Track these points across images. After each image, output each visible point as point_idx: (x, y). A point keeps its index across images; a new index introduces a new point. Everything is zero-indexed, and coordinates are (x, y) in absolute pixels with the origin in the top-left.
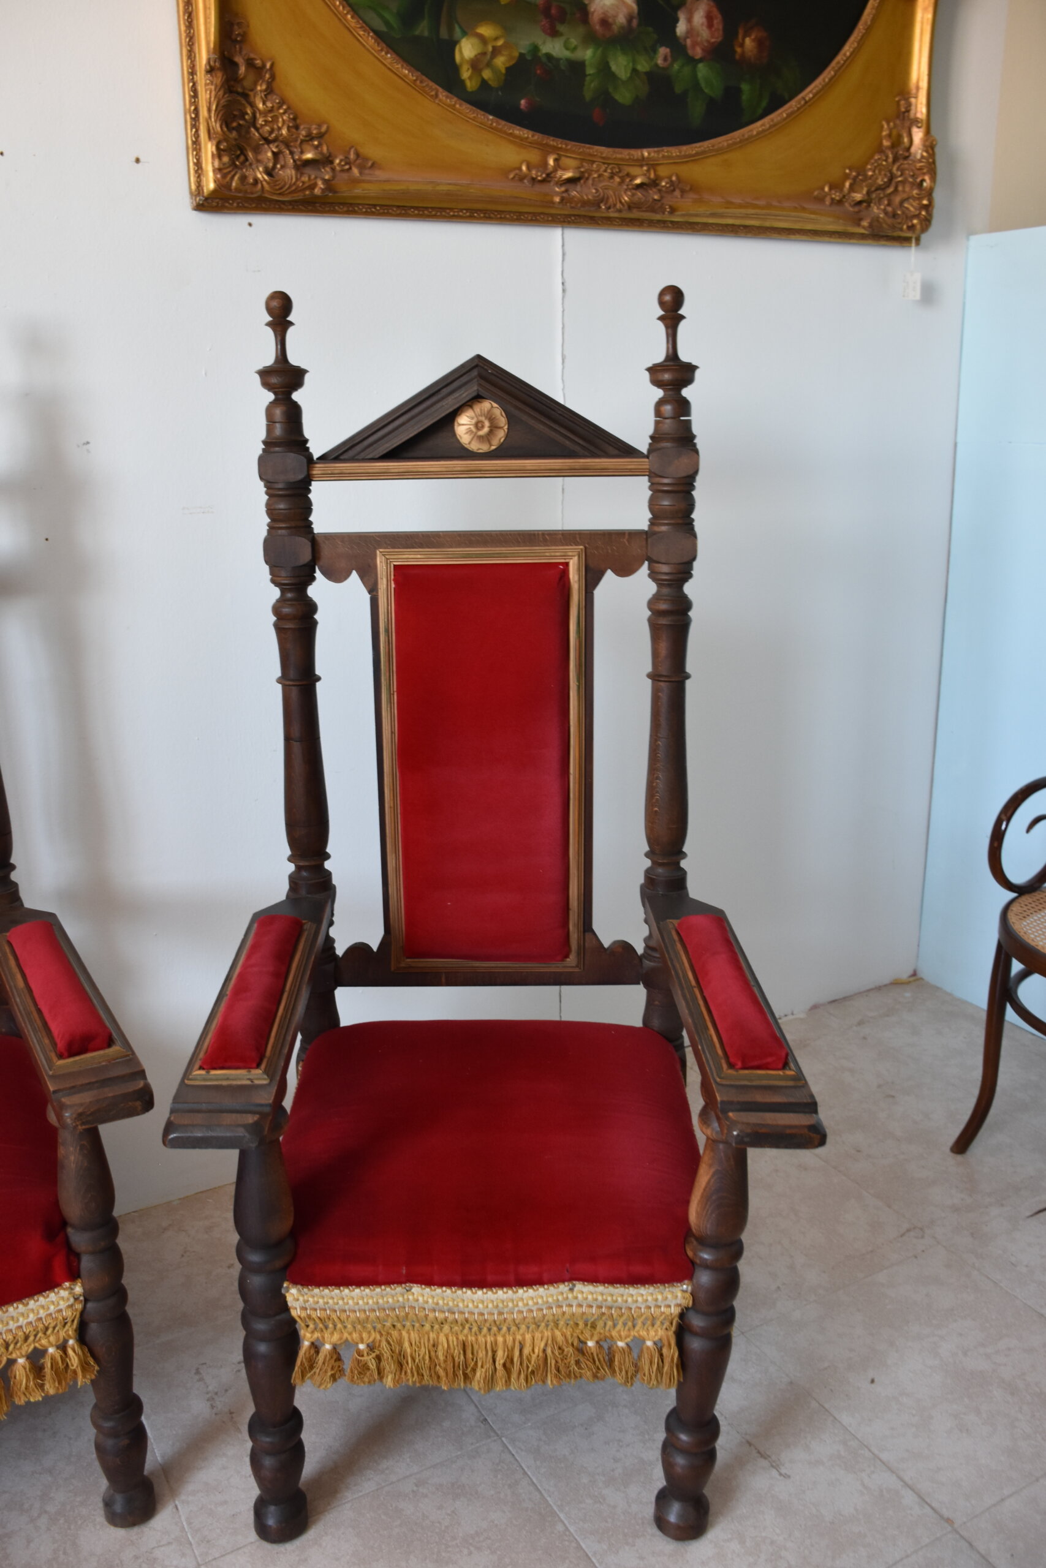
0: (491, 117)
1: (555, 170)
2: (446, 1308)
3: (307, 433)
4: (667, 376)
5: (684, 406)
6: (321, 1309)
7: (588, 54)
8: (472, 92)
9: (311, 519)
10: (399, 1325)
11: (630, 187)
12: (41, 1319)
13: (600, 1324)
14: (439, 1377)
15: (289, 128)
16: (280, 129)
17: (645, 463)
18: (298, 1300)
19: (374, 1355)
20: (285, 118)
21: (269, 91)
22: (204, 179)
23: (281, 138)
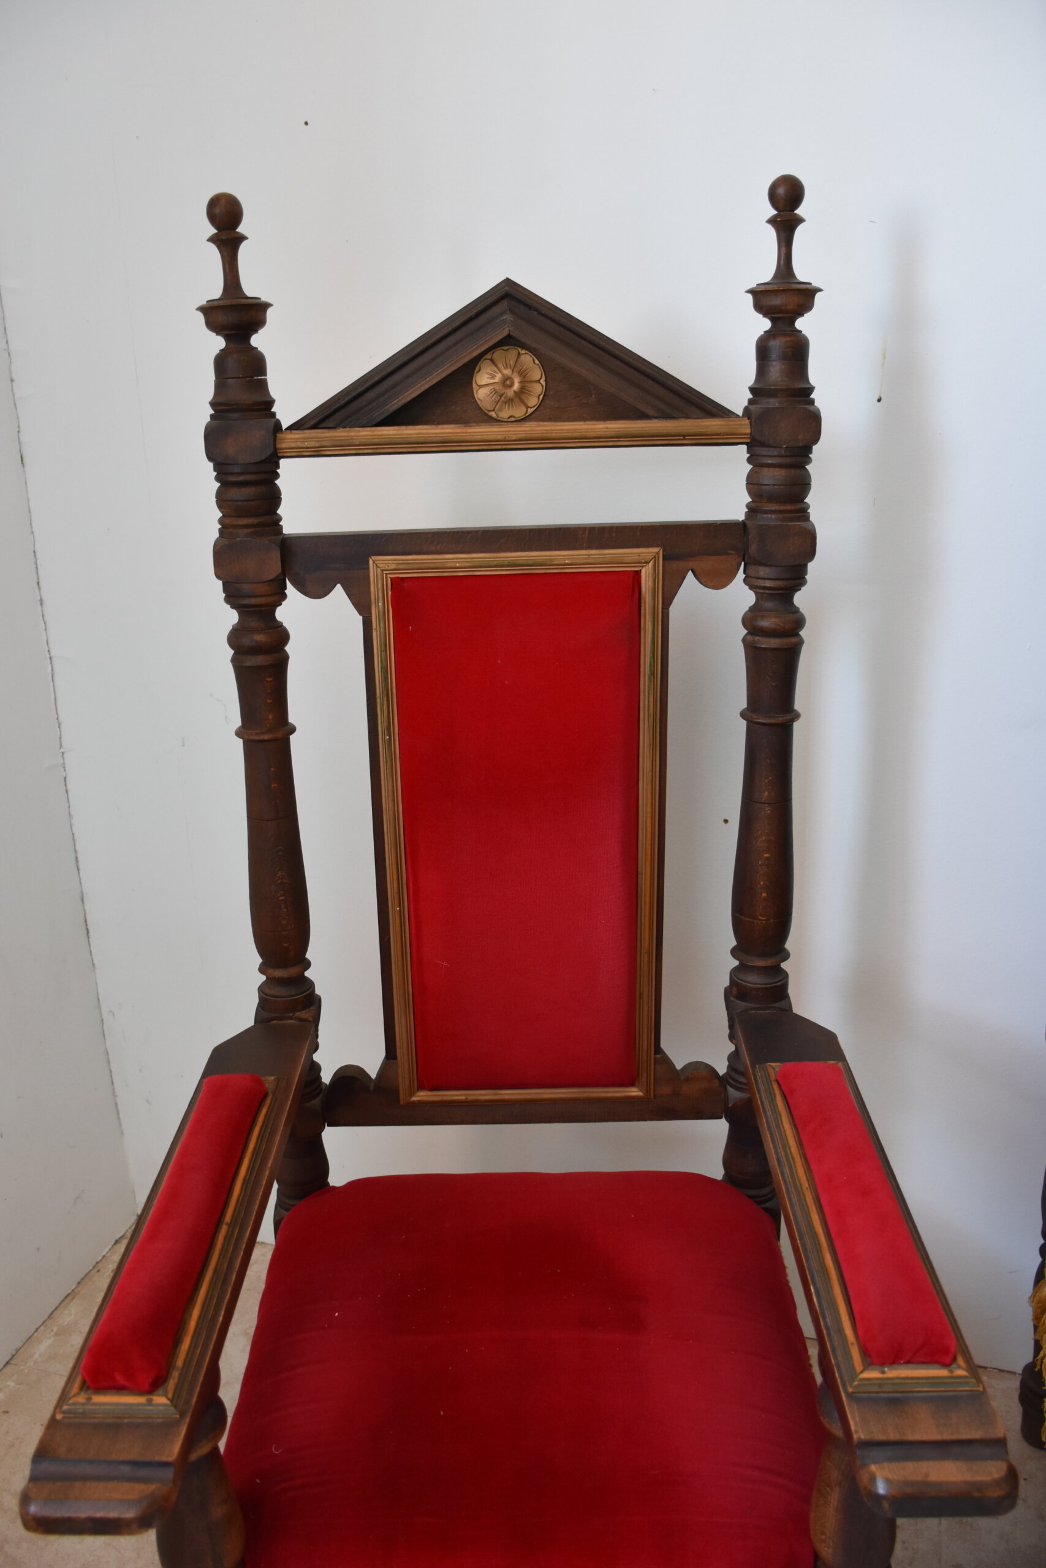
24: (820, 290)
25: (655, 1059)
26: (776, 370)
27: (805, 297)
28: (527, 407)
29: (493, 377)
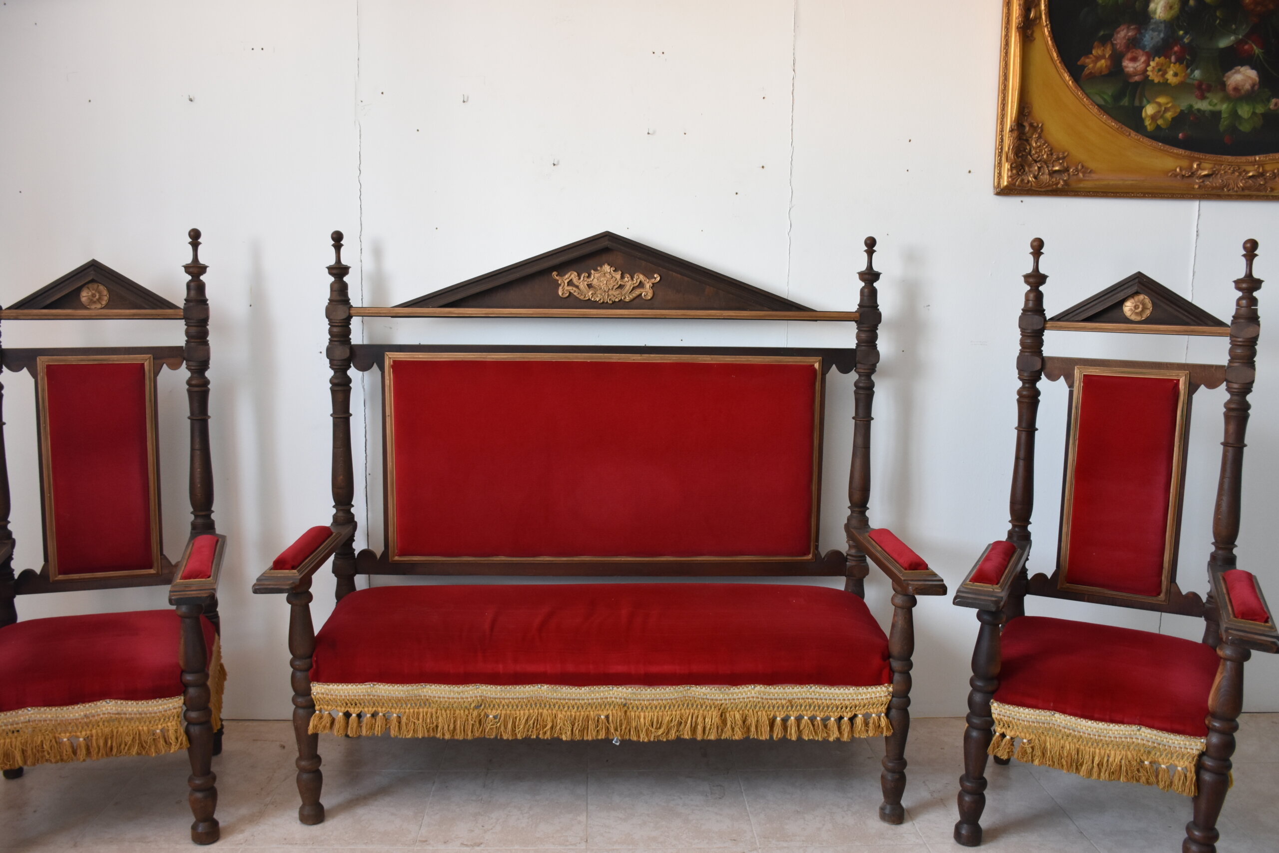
0: (1160, 144)
1: (1197, 170)
2: (1071, 728)
3: (1045, 306)
4: (1244, 285)
5: (1254, 301)
6: (1007, 717)
7: (1224, 107)
8: (1151, 132)
9: (1042, 349)
10: (1045, 733)
11: (1245, 177)
12: (872, 698)
13: (1153, 753)
14: (1062, 766)
15: (1047, 155)
16: (1043, 155)
17: (1228, 330)
18: (997, 709)
19: (1030, 745)
20: (1046, 150)
21: (1040, 137)
22: (1002, 180)
23: (1043, 160)
24: (208, 267)
25: (161, 559)
26: (193, 293)
27: (203, 269)
28: (102, 305)
29: (88, 293)
